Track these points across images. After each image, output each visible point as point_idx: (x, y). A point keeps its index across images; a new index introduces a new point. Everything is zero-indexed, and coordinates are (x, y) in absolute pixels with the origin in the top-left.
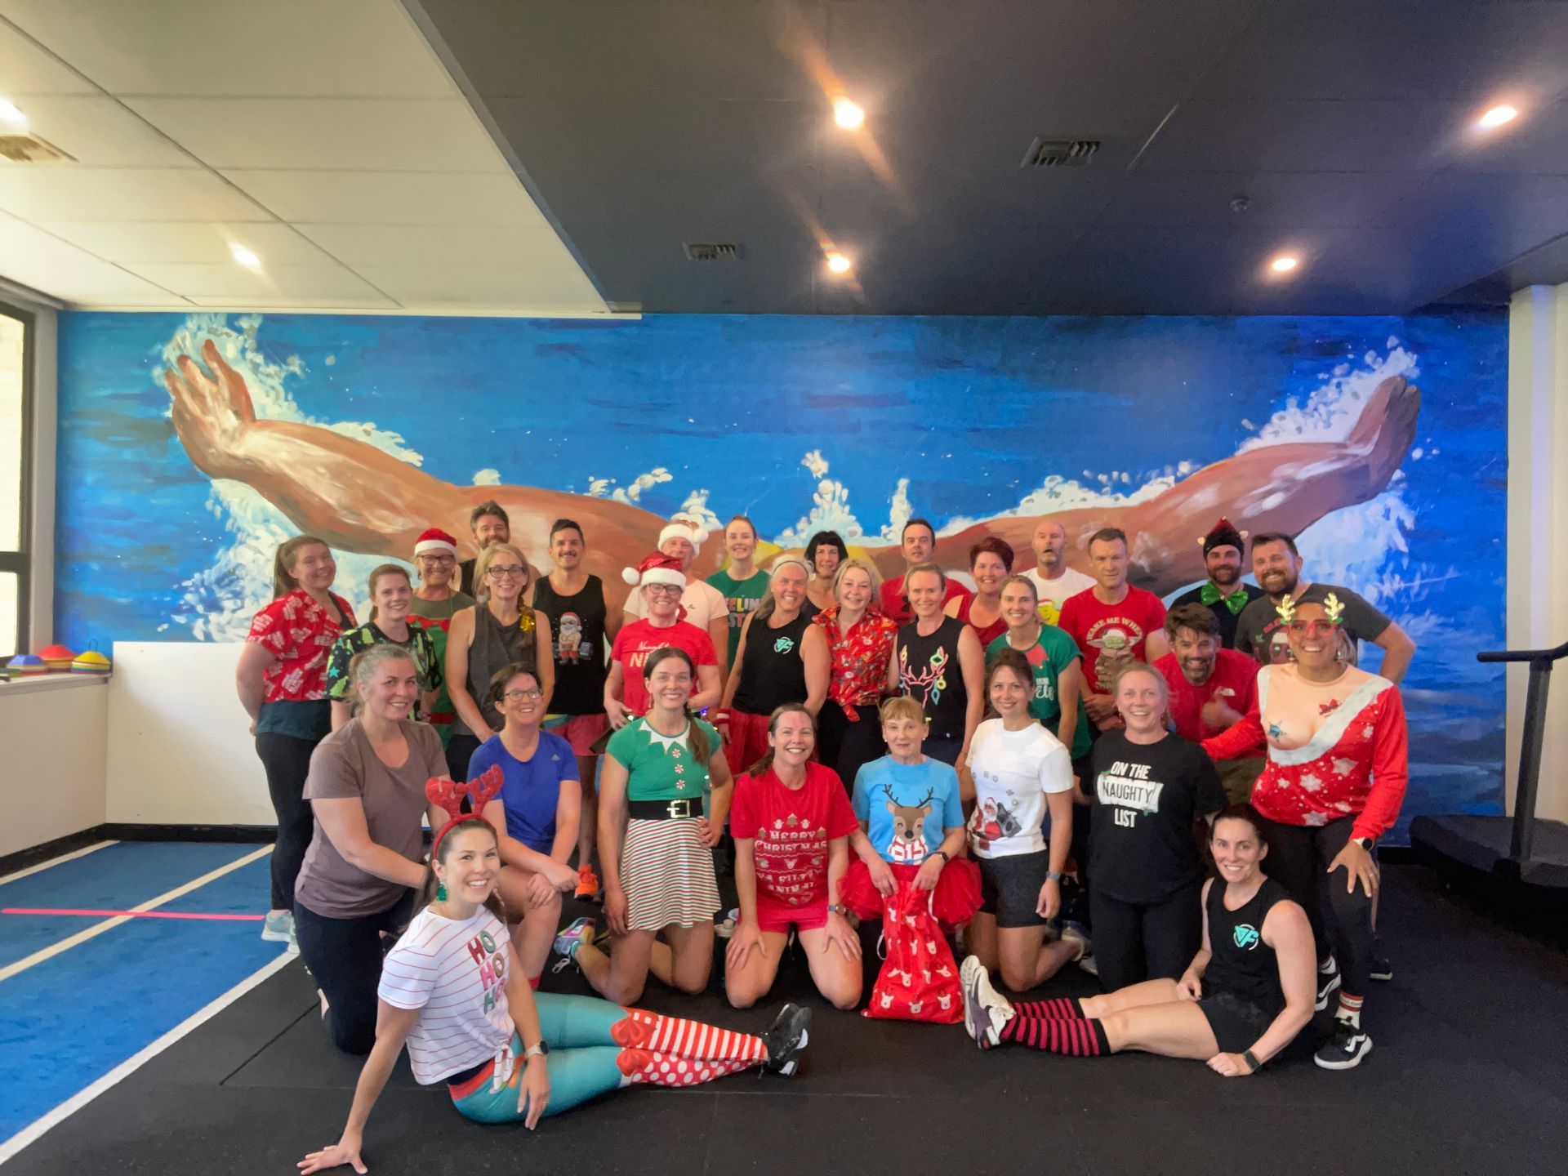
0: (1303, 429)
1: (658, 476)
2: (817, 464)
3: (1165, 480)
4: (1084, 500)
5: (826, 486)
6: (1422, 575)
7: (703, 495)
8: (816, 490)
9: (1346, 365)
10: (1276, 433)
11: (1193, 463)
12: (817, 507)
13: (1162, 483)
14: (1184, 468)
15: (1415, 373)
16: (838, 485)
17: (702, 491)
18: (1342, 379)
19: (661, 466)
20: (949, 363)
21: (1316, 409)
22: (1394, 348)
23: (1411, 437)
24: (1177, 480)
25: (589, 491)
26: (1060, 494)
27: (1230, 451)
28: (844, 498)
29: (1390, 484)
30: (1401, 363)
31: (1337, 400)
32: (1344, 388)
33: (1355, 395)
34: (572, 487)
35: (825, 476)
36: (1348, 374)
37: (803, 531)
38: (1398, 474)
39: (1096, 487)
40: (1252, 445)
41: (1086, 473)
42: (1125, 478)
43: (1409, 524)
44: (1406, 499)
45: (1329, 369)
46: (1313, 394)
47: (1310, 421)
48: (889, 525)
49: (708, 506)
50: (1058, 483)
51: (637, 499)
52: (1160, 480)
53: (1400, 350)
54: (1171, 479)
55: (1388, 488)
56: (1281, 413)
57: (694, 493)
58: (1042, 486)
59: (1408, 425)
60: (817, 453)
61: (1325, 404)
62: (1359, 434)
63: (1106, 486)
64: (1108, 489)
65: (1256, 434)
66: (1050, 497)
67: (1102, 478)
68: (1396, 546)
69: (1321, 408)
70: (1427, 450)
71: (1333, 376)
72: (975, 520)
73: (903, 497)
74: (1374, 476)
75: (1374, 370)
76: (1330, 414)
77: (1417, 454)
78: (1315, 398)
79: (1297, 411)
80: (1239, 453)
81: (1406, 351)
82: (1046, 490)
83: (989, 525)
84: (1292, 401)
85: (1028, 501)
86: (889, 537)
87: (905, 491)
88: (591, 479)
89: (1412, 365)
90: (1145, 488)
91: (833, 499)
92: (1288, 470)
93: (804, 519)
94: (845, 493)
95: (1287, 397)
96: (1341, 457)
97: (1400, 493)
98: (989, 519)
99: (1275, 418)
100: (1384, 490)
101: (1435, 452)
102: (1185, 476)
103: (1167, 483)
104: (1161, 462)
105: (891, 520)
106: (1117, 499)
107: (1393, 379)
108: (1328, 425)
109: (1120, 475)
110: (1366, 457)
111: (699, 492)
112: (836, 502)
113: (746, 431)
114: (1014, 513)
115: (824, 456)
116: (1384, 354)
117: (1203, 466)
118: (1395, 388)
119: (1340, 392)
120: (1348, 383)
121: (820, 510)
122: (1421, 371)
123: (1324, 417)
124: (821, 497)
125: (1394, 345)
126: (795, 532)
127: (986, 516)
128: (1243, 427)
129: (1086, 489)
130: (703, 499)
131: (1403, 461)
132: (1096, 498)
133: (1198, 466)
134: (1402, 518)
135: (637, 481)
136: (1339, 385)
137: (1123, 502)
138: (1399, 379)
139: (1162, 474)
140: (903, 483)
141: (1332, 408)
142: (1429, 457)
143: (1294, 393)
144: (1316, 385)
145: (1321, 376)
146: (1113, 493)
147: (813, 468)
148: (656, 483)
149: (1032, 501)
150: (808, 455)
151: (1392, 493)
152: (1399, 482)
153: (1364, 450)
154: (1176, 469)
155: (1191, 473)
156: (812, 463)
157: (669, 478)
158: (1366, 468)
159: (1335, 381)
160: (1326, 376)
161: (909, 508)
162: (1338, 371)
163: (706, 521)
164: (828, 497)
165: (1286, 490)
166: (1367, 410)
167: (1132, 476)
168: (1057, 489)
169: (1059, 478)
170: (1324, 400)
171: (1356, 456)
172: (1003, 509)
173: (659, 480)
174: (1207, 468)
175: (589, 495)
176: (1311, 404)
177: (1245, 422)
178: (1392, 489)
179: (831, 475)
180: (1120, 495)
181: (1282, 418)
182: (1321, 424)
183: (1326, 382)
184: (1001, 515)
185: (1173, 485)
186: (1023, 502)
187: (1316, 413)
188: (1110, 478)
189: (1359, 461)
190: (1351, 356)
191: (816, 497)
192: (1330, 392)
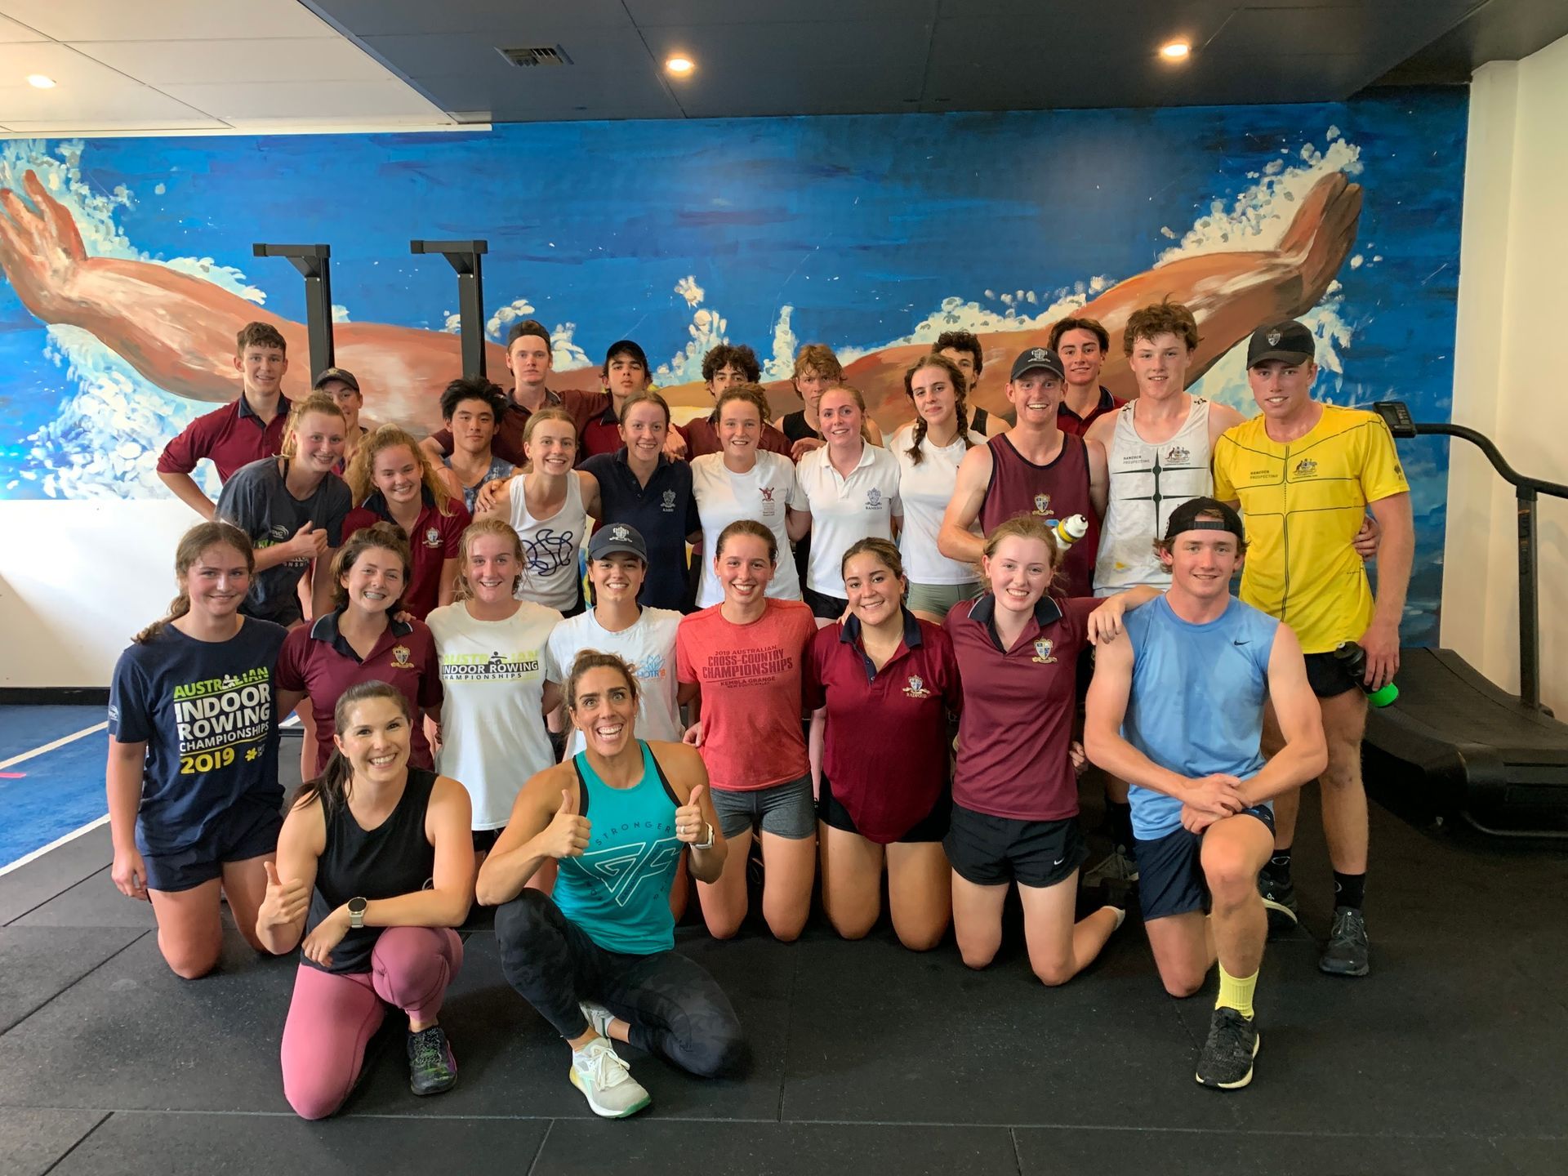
0: (1230, 236)
1: (519, 309)
2: (691, 291)
3: (1075, 298)
4: (986, 324)
5: (702, 316)
6: (1357, 397)
7: (569, 329)
8: (692, 321)
9: (1280, 161)
10: (1199, 241)
11: (1105, 279)
12: (693, 340)
13: (1072, 301)
14: (1097, 284)
15: (1358, 169)
16: (716, 315)
17: (568, 325)
18: (1274, 178)
19: (521, 297)
20: (834, 171)
21: (1244, 214)
22: (1335, 140)
23: (1351, 241)
24: (1089, 298)
25: (444, 327)
26: (959, 317)
27: (1148, 265)
28: (723, 330)
29: (1324, 297)
30: (1343, 156)
31: (1268, 202)
32: (1276, 188)
33: (1289, 196)
34: (426, 323)
35: (701, 305)
36: (1281, 172)
37: (679, 367)
38: (1334, 286)
39: (1000, 309)
40: (1172, 256)
41: (988, 293)
42: (1031, 297)
43: (1345, 342)
44: (1341, 313)
45: (1259, 167)
46: (1241, 196)
47: (1237, 226)
48: (772, 358)
49: (575, 341)
50: (957, 306)
51: (497, 335)
52: (1070, 298)
53: (1342, 141)
54: (1082, 297)
55: (1322, 301)
56: (1205, 218)
57: (559, 327)
58: (939, 310)
59: (1349, 228)
60: (691, 279)
61: (1255, 207)
62: (1291, 242)
63: (1011, 307)
64: (1013, 310)
65: (1177, 244)
66: (948, 322)
67: (1006, 298)
68: (1329, 366)
69: (1250, 212)
70: (1368, 258)
71: (1263, 175)
72: (866, 349)
73: (787, 327)
74: (1307, 289)
75: (1311, 166)
76: (1259, 218)
77: (1356, 261)
78: (1243, 201)
79: (1224, 216)
80: (1157, 266)
81: (1348, 143)
82: (944, 314)
83: (880, 356)
84: (1217, 205)
85: (923, 327)
86: (772, 372)
87: (788, 319)
88: (447, 313)
89: (1355, 159)
90: (1052, 308)
91: (711, 331)
92: (1211, 284)
93: (679, 353)
94: (723, 323)
95: (1213, 200)
96: (1271, 268)
97: (1336, 307)
98: (882, 348)
99: (1198, 225)
100: (1318, 305)
101: (1376, 259)
102: (1097, 294)
103: (1077, 302)
104: (1070, 278)
105: (775, 353)
106: (1022, 322)
107: (1333, 175)
108: (1258, 231)
109: (1025, 294)
110: (1298, 268)
111: (564, 326)
112: (714, 334)
113: (612, 256)
114: (908, 341)
115: (698, 283)
116: (1323, 148)
117: (1119, 282)
118: (1335, 186)
119: (1273, 192)
120: (1281, 182)
121: (697, 343)
122: (1364, 165)
123: (1253, 222)
124: (698, 329)
125: (1335, 136)
126: (671, 368)
127: (877, 347)
128: (1163, 236)
129: (988, 312)
130: (570, 333)
131: (1340, 270)
132: (999, 321)
133: (1112, 282)
134: (1336, 335)
135: (496, 315)
136: (1270, 185)
137: (1029, 324)
138: (1339, 175)
139: (1072, 292)
140: (786, 311)
141: (1262, 211)
142: (1370, 265)
143: (1222, 196)
144: (1244, 185)
145: (1250, 175)
146: (1018, 314)
147: (687, 296)
148: (517, 316)
149: (929, 326)
150: (682, 282)
151: (1327, 306)
152: (1333, 294)
153: (1297, 259)
154: (1088, 285)
155: (1104, 291)
156: (686, 291)
157: (530, 310)
158: (1299, 278)
159: (1266, 180)
160: (1256, 175)
161: (794, 338)
162: (1269, 168)
163: (574, 358)
164: (705, 329)
165: (1209, 306)
166: (1302, 212)
167: (1038, 295)
168: (956, 313)
169: (958, 301)
170: (1254, 202)
171: (1287, 266)
172: (896, 337)
173: (520, 313)
174: (1122, 283)
175: (446, 331)
176: (1239, 207)
177: (1164, 230)
178: (1327, 302)
179: (706, 305)
180: (1025, 317)
181: (1206, 225)
182: (1249, 230)
183: (1256, 182)
184: (893, 344)
185: (1084, 304)
186: (918, 328)
187: (1244, 218)
188: (1015, 298)
189: (1290, 272)
190: (1285, 151)
191: (692, 329)
192: (1261, 193)
